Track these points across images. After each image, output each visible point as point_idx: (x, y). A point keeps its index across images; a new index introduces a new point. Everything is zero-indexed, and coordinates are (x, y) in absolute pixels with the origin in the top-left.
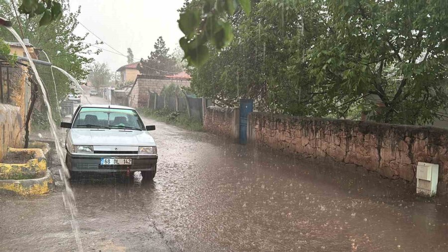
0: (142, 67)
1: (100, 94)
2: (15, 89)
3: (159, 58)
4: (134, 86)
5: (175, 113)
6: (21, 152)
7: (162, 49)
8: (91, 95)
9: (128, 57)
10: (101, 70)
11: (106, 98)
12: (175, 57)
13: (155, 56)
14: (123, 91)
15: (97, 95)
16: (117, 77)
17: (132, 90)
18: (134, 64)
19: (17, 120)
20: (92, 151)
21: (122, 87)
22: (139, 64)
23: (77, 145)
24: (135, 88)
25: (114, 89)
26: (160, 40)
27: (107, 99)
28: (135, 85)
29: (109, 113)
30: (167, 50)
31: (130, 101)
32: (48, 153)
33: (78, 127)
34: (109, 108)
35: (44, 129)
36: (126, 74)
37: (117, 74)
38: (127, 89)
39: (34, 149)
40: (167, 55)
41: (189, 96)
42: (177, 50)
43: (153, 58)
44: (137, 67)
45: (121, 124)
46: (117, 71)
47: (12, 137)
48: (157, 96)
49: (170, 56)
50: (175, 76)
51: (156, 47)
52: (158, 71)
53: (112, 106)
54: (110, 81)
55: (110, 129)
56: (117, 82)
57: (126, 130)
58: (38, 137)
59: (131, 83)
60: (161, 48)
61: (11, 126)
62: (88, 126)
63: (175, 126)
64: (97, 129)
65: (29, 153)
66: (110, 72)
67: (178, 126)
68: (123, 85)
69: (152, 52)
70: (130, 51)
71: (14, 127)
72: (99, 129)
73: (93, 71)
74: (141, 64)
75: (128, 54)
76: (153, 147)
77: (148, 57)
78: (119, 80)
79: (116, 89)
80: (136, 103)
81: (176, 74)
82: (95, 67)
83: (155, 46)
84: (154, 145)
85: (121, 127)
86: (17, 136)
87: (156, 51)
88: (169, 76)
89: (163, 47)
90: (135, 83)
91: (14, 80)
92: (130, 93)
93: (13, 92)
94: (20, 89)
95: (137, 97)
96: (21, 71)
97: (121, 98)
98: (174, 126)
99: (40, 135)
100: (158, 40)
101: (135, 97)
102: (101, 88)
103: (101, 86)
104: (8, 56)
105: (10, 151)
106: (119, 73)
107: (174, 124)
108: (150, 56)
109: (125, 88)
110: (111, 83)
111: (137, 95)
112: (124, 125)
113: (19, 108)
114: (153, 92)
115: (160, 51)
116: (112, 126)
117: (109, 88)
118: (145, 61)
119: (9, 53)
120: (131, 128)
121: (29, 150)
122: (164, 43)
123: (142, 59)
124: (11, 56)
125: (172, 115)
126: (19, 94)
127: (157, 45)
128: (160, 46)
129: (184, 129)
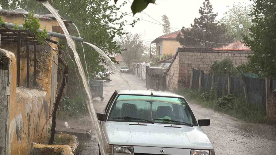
0: (183, 37)
1: (132, 70)
2: (42, 70)
3: (205, 26)
4: (173, 61)
5: (227, 97)
6: (47, 148)
7: (209, 15)
8: (122, 72)
9: (164, 26)
10: (133, 42)
11: (139, 75)
12: (225, 23)
13: (199, 23)
14: (160, 68)
15: (128, 72)
16: (152, 50)
17: (170, 66)
18: (172, 34)
19: (43, 108)
20: (132, 153)
21: (158, 62)
22: (179, 34)
23: (114, 145)
24: (174, 63)
25: (148, 64)
26: (206, 3)
27: (139, 77)
28: (176, 60)
29: (151, 102)
30: (215, 15)
31: (168, 79)
32: (76, 150)
33: (115, 119)
34: (152, 95)
35: (70, 116)
36: (163, 47)
37: (152, 47)
38: (164, 65)
39: (61, 146)
40: (215, 22)
41: (246, 75)
42: (228, 14)
43: (197, 26)
44: (177, 38)
45: (167, 117)
46: (153, 42)
47: (37, 129)
48: (203, 73)
49: (219, 22)
50: (224, 48)
51: (201, 12)
52: (203, 42)
53: (155, 93)
54: (143, 54)
55: (153, 123)
56: (152, 56)
57: (173, 125)
58: (64, 126)
59: (170, 57)
60: (207, 13)
61: (37, 116)
62: (127, 119)
63: (228, 114)
64: (137, 123)
65: (55, 151)
66: (144, 44)
67: (231, 115)
68: (159, 60)
69: (196, 19)
70: (165, 18)
71: (39, 117)
72: (140, 123)
73: (125, 43)
74: (181, 33)
75: (163, 23)
76: (209, 150)
77: (191, 25)
78: (155, 53)
79: (152, 65)
80: (176, 83)
81: (225, 45)
82: (126, 38)
83: (200, 10)
84: (211, 147)
85: (166, 121)
86: (43, 129)
87: (201, 17)
88: (217, 49)
89: (210, 11)
90: (175, 58)
91: (42, 59)
92: (168, 70)
93: (40, 74)
94: (48, 70)
95: (177, 75)
96: (50, 48)
97: (157, 76)
98: (226, 115)
99: (66, 124)
100: (204, 3)
101: (175, 75)
102: (133, 63)
103: (134, 62)
104: (37, 33)
105: (35, 148)
106: (154, 45)
107: (226, 112)
108: (193, 24)
109: (162, 64)
110: (144, 57)
111: (177, 73)
112: (169, 118)
113: (45, 93)
114: (198, 69)
115: (207, 17)
116: (155, 119)
117: (143, 64)
118: (187, 29)
119: (38, 28)
120: (179, 123)
121: (55, 147)
122: (211, 6)
123: (183, 27)
124: (40, 33)
125: (223, 99)
126: (47, 76)
127: (203, 10)
128: (206, 11)
129: (241, 118)
